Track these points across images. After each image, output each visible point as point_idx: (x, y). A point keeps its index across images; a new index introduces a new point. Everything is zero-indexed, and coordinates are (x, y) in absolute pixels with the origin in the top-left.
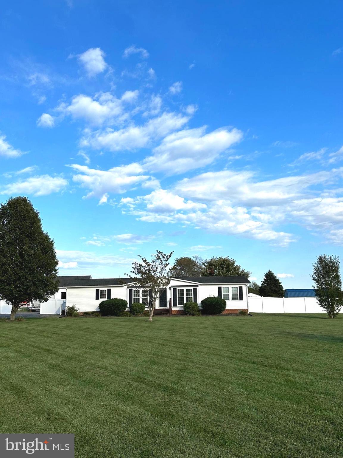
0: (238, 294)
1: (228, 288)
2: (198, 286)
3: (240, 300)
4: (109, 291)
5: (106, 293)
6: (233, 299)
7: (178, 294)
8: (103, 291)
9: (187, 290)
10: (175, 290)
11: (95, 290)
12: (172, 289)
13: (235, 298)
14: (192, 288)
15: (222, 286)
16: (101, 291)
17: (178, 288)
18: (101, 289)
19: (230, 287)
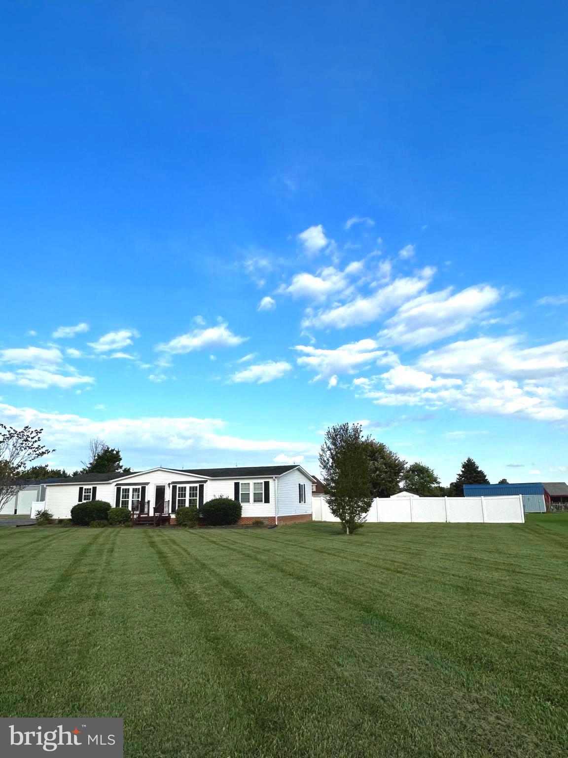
0: (262, 493)
1: (249, 484)
2: (205, 482)
3: (265, 503)
4: (95, 489)
5: (90, 493)
6: (255, 501)
7: (179, 494)
8: (88, 489)
9: (190, 487)
10: (174, 488)
11: (79, 488)
12: (171, 486)
13: (257, 499)
14: (197, 485)
15: (241, 482)
16: (85, 489)
17: (178, 486)
18: (85, 487)
19: (251, 482)
